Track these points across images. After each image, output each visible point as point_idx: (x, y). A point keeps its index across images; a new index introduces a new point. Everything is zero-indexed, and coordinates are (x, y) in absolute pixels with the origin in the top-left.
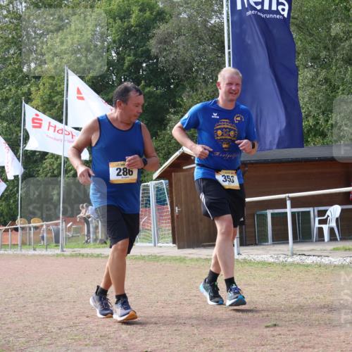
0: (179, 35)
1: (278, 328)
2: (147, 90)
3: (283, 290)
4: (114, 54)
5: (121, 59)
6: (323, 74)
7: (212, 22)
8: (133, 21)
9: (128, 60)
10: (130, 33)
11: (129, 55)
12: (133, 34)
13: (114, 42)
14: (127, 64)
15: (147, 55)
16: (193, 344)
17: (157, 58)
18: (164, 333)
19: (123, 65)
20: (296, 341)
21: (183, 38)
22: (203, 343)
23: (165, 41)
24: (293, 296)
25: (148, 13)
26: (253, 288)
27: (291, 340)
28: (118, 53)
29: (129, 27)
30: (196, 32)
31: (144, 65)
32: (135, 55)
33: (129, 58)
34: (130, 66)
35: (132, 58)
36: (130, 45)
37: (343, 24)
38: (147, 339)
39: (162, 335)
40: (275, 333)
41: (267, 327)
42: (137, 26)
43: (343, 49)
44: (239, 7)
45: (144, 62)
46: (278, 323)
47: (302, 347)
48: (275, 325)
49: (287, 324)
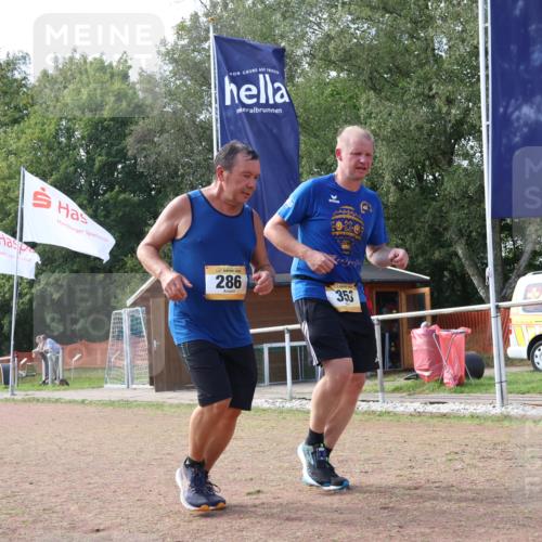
0: (162, 132)
1: (261, 496)
2: (122, 196)
3: (275, 444)
4: (82, 153)
5: (91, 159)
7: (202, 117)
9: (99, 160)
10: (103, 127)
11: (100, 155)
12: (106, 129)
13: (83, 138)
14: (97, 165)
15: (123, 155)
16: (156, 518)
17: (135, 159)
18: (125, 504)
19: (92, 166)
20: (282, 512)
21: (166, 135)
22: (169, 516)
23: (145, 139)
27: (275, 510)
28: (88, 153)
29: (102, 121)
30: (181, 129)
31: (120, 166)
32: (108, 154)
33: (100, 158)
34: (100, 169)
35: (104, 158)
36: (102, 143)
38: (100, 513)
39: (120, 507)
40: (258, 502)
41: (249, 494)
42: (111, 120)
44: (228, 102)
45: (120, 162)
46: (262, 488)
47: (288, 519)
48: (259, 492)
49: (273, 489)
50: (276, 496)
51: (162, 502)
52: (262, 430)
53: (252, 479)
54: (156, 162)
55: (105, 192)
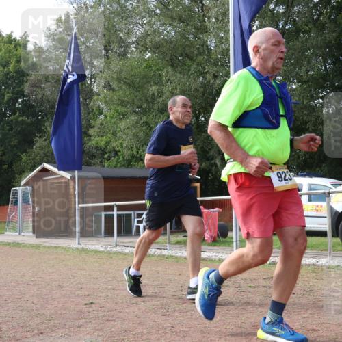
0: (46, 81)
1: (93, 305)
2: (21, 118)
3: (104, 274)
6: (144, 119)
8: (11, 68)
11: (8, 93)
12: (12, 77)
15: (21, 94)
16: (30, 318)
17: (29, 96)
18: (11, 308)
19: (3, 99)
20: (104, 316)
21: (49, 84)
22: (37, 317)
23: (36, 85)
24: (110, 279)
26: (82, 272)
27: (100, 315)
29: (8, 73)
31: (20, 100)
32: (13, 93)
33: (8, 95)
34: (9, 100)
35: (11, 95)
37: (157, 87)
39: (8, 310)
40: (91, 309)
41: (86, 304)
42: (14, 72)
43: (159, 102)
45: (20, 98)
46: (94, 301)
47: (107, 320)
48: (92, 303)
49: (100, 302)
50: (102, 305)
51: (34, 308)
52: (97, 265)
53: (88, 295)
54: (42, 100)
55: (10, 115)
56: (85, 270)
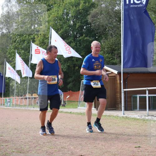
0: (101, 14)
1: (140, 148)
2: (86, 38)
3: (143, 131)
5: (75, 24)
7: (116, 8)
8: (80, 7)
9: (78, 25)
10: (79, 13)
11: (78, 23)
12: (80, 13)
13: (72, 16)
14: (77, 26)
15: (87, 23)
16: (102, 153)
17: (91, 24)
18: (90, 147)
19: (75, 27)
20: (149, 155)
21: (103, 15)
22: (107, 153)
23: (94, 16)
25: (87, 4)
26: (130, 129)
27: (146, 154)
28: (73, 22)
29: (79, 10)
30: (108, 13)
31: (85, 27)
32: (81, 23)
33: (78, 24)
34: (79, 27)
35: (79, 24)
36: (79, 18)
38: (82, 150)
39: (88, 148)
40: (139, 150)
41: (136, 147)
42: (82, 10)
45: (85, 26)
46: (140, 146)
48: (139, 147)
49: (145, 147)
50: (146, 149)
51: (104, 148)
52: (138, 126)
53: (136, 142)
54: (99, 25)
55: (79, 37)
56: (130, 128)
